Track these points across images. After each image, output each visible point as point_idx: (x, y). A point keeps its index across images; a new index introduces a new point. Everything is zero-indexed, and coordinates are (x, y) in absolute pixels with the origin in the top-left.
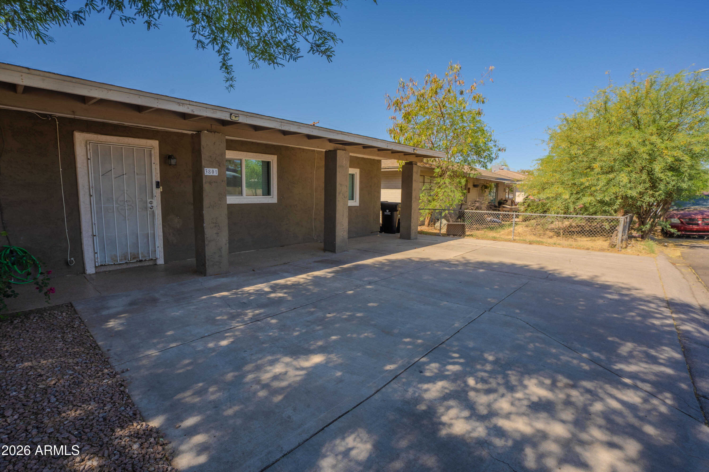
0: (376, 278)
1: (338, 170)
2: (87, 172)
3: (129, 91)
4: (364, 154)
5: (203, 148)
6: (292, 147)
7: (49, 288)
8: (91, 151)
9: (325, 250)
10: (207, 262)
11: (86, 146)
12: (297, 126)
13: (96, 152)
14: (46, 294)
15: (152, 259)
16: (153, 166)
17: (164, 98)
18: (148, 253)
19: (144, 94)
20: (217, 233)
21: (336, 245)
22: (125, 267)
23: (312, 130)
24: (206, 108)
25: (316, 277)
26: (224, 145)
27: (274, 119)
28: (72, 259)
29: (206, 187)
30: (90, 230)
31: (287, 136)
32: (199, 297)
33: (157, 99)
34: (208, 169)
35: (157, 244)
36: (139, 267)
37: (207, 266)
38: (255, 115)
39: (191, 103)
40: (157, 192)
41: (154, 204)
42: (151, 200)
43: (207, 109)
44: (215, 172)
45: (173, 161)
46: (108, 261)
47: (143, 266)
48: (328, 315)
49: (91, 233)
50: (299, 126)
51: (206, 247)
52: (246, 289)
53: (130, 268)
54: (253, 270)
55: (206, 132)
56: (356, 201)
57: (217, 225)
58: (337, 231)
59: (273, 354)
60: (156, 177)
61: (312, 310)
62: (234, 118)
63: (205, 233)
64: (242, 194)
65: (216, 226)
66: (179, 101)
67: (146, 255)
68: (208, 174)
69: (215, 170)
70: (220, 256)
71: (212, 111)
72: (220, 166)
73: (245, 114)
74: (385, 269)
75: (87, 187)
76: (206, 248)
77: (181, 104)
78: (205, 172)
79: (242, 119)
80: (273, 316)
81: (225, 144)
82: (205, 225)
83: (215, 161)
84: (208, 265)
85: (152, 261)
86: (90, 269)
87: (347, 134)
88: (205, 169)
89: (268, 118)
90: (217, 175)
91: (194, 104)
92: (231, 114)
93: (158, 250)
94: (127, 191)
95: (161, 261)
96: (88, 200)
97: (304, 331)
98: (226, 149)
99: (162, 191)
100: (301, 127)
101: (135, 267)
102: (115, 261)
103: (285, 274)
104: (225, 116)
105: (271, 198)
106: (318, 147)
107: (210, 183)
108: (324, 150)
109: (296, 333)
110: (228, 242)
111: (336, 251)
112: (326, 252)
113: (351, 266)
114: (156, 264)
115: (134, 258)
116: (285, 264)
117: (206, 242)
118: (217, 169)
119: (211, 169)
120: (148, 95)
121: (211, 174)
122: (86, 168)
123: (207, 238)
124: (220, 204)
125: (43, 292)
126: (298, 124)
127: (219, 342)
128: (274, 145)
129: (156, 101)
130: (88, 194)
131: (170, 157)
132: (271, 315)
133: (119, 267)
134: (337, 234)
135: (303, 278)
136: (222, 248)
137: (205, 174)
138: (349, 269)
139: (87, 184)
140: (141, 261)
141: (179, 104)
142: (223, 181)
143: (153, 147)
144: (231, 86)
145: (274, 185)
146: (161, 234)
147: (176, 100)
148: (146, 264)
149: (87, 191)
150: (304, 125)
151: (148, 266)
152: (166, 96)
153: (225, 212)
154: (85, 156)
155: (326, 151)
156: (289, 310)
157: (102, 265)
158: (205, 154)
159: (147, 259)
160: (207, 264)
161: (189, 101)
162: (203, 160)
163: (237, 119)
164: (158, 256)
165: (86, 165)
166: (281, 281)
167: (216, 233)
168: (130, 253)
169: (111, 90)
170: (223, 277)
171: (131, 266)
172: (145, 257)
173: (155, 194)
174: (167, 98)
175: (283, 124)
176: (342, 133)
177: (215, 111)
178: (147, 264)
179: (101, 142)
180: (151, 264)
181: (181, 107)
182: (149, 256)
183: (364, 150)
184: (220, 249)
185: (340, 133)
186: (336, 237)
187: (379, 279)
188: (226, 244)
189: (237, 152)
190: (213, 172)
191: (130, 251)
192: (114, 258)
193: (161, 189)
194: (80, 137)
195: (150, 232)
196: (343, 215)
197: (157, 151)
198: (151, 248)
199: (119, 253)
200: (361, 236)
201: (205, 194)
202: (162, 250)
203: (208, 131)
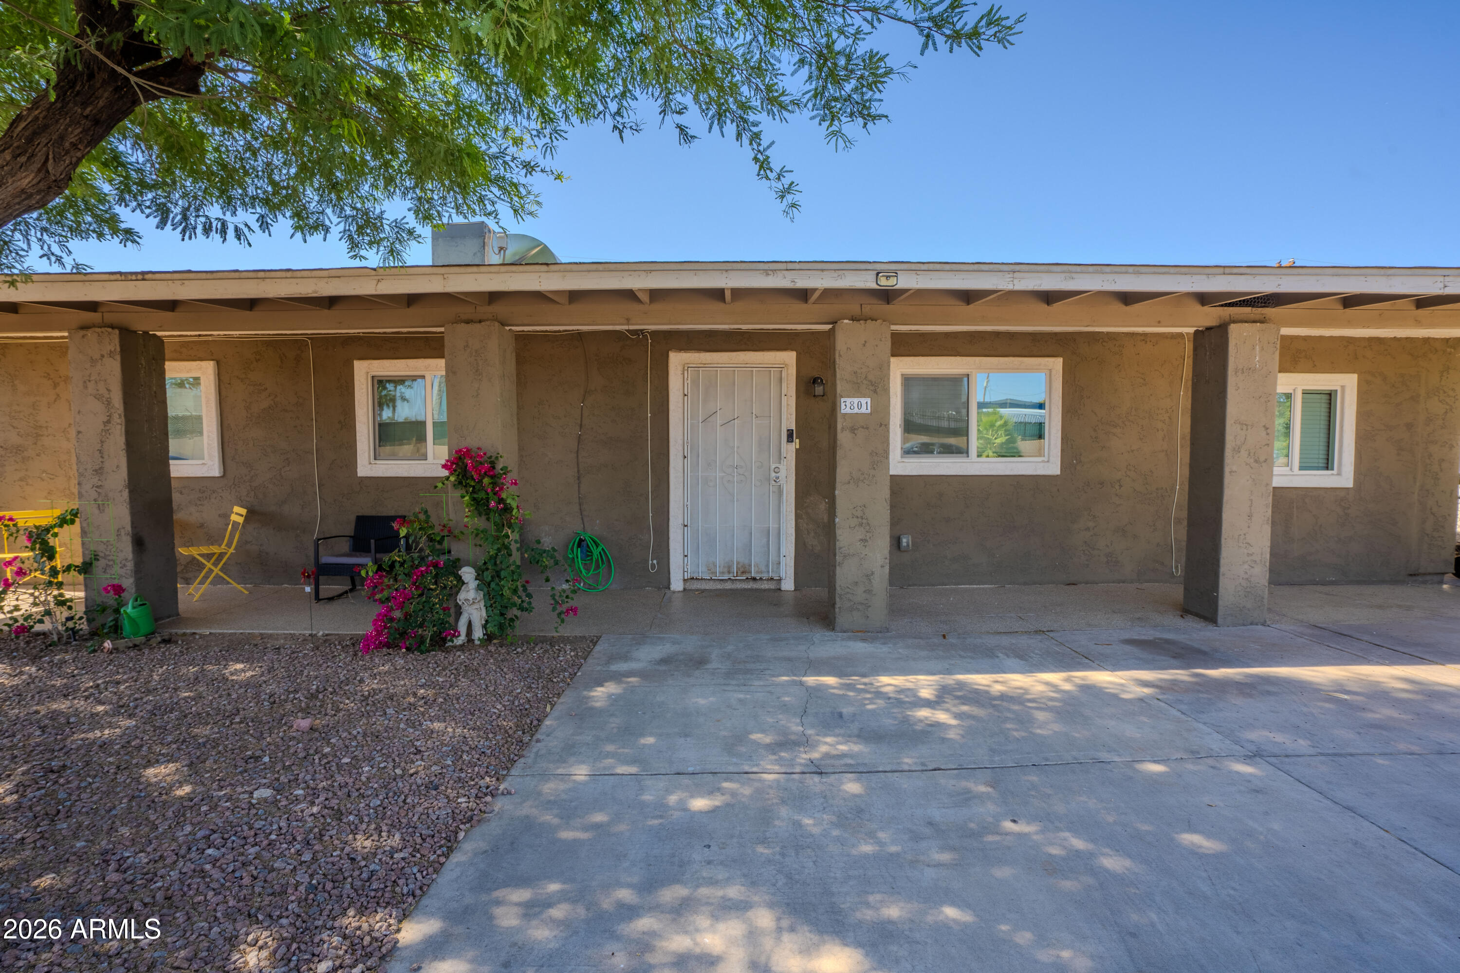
0: (1301, 742)
1: (1233, 381)
2: (681, 417)
3: (679, 267)
4: (1350, 324)
5: (840, 356)
6: (1108, 333)
7: (568, 605)
8: (689, 382)
9: (1186, 611)
10: (837, 599)
11: (683, 374)
12: (1063, 275)
13: (695, 382)
14: (560, 614)
15: (772, 579)
16: (784, 399)
17: (739, 266)
18: (767, 566)
19: (704, 266)
20: (863, 540)
21: (1220, 603)
22: (728, 586)
23: (1111, 277)
24: (822, 270)
25: (1088, 689)
26: (887, 345)
27: (991, 267)
28: (655, 562)
29: (843, 437)
30: (681, 517)
31: (1056, 305)
32: (773, 676)
33: (727, 271)
34: (849, 400)
35: (783, 551)
36: (751, 590)
37: (837, 610)
38: (938, 267)
39: (790, 266)
40: (790, 450)
41: (782, 474)
42: (777, 465)
43: (825, 273)
44: (864, 406)
45: (819, 390)
46: (703, 573)
47: (757, 590)
48: (1008, 825)
49: (681, 521)
50: (1071, 272)
51: (838, 568)
52: (885, 679)
53: (737, 590)
54: (944, 636)
55: (846, 321)
56: (1339, 474)
57: (864, 521)
58: (1222, 562)
59: (753, 883)
60: (789, 421)
61: (982, 789)
62: (883, 282)
63: (838, 537)
64: (967, 453)
65: (861, 525)
66: (766, 266)
67: (763, 569)
68: (848, 411)
69: (863, 401)
70: (868, 592)
71: (835, 274)
72: (875, 391)
73: (913, 267)
74: (1370, 715)
75: (681, 442)
76: (838, 570)
77: (770, 272)
78: (843, 407)
79: (905, 282)
80: (861, 771)
81: (889, 344)
82: (837, 520)
83: (865, 382)
84: (840, 608)
85: (774, 582)
86: (677, 584)
87: (1248, 271)
88: (843, 400)
89: (976, 267)
90: (869, 411)
91: (797, 266)
92: (878, 274)
93: (783, 561)
94: (738, 447)
95: (788, 585)
96: (681, 464)
97: (893, 849)
98: (893, 355)
99: (798, 447)
100: (1074, 275)
101: (745, 590)
102: (712, 573)
103: (1011, 662)
104: (867, 282)
105: (1043, 461)
106: (1159, 323)
107: (853, 430)
108: (1192, 330)
109: (867, 848)
110: (887, 561)
111: (1220, 620)
112: (1190, 617)
113: (1238, 678)
114: (780, 589)
115: (743, 572)
116: (1037, 632)
117: (838, 558)
118: (869, 400)
119: (856, 400)
120: (711, 266)
121: (856, 410)
122: (681, 410)
123: (840, 548)
124: (874, 476)
125: (557, 612)
126: (1066, 268)
127: (692, 797)
128: (1056, 334)
129: (725, 274)
130: (681, 454)
131: (815, 381)
132: (861, 770)
133: (719, 586)
134: (1222, 570)
135: (1047, 684)
136: (873, 573)
137: (843, 411)
138: (1223, 685)
139: (681, 437)
140: (754, 579)
141: (767, 272)
142: (881, 425)
143: (786, 365)
144: (793, 205)
145: (1053, 431)
146: (792, 531)
147: (762, 266)
148: (763, 587)
149: (681, 448)
150: (1083, 268)
151: (765, 590)
152: (742, 262)
153: (886, 492)
154: (681, 391)
155: (1196, 332)
156: (920, 768)
157: (692, 578)
158: (844, 368)
159: (765, 576)
160: (837, 606)
161: (786, 262)
162: (838, 382)
163: (892, 282)
164: (783, 575)
165: (681, 405)
166: (980, 680)
167: (861, 540)
168: (738, 563)
169: (651, 271)
170: (864, 640)
171: (739, 586)
172: (761, 572)
173: (784, 454)
174: (744, 266)
175: (1017, 275)
176: (1227, 270)
177: (841, 272)
178: (765, 586)
179: (704, 365)
180: (772, 587)
181: (770, 277)
182: (768, 572)
183: (1348, 311)
184: (869, 576)
185: (1221, 270)
186: (1221, 578)
187: (1312, 751)
188: (882, 567)
189: (959, 358)
190: (860, 406)
191: (737, 557)
192: (711, 569)
193: (796, 443)
194: (676, 359)
195: (773, 525)
196: (1250, 516)
197: (793, 371)
198: (772, 557)
199: (719, 560)
200: (1359, 583)
201: (840, 453)
202: (792, 563)
203: (853, 319)
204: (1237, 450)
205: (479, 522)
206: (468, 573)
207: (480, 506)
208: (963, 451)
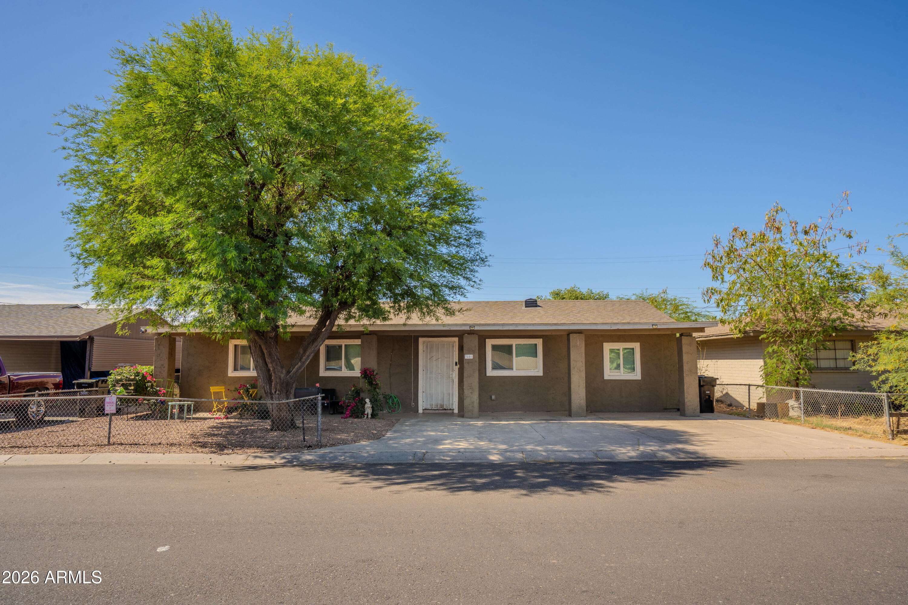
2: (422, 358)
5: (465, 344)
8: (425, 347)
10: (465, 409)
11: (423, 345)
13: (427, 347)
15: (451, 409)
16: (454, 352)
18: (449, 405)
21: (572, 411)
22: (437, 412)
26: (477, 341)
28: (414, 404)
29: (466, 365)
30: (422, 388)
35: (454, 400)
36: (444, 413)
40: (456, 368)
41: (454, 376)
42: (453, 373)
43: (457, 326)
44: (471, 357)
46: (429, 407)
47: (446, 412)
49: (422, 391)
54: (493, 419)
55: (466, 334)
56: (636, 375)
57: (472, 387)
58: (572, 399)
60: (456, 359)
63: (465, 392)
70: (473, 406)
71: (460, 327)
72: (474, 353)
75: (422, 366)
76: (465, 401)
79: (477, 328)
82: (464, 387)
83: (471, 350)
84: (465, 411)
86: (420, 411)
88: (466, 355)
92: (470, 327)
93: (454, 403)
94: (440, 367)
95: (456, 410)
96: (422, 373)
101: (442, 413)
102: (432, 408)
104: (467, 328)
105: (538, 372)
107: (468, 363)
111: (572, 416)
114: (454, 413)
116: (520, 418)
117: (465, 398)
118: (472, 355)
119: (469, 355)
121: (468, 358)
122: (422, 356)
123: (465, 395)
124: (475, 375)
130: (422, 370)
133: (434, 412)
134: (572, 401)
137: (465, 358)
139: (422, 364)
140: (445, 409)
142: (476, 362)
143: (455, 342)
145: (540, 362)
146: (457, 394)
149: (422, 368)
151: (449, 413)
153: (477, 380)
154: (422, 350)
155: (567, 334)
157: (426, 409)
158: (466, 347)
159: (449, 409)
162: (464, 350)
163: (473, 328)
164: (454, 408)
165: (422, 354)
167: (472, 393)
168: (440, 404)
170: (471, 419)
171: (440, 412)
172: (447, 407)
173: (454, 370)
175: (504, 326)
178: (449, 411)
179: (430, 342)
180: (451, 412)
184: (473, 403)
186: (572, 404)
188: (477, 400)
189: (509, 339)
191: (439, 402)
192: (431, 405)
193: (458, 366)
194: (421, 340)
195: (451, 392)
196: (579, 386)
197: (457, 344)
198: (451, 402)
199: (434, 403)
200: (647, 412)
201: (465, 369)
202: (457, 404)
203: (468, 334)
204: (574, 368)
205: (369, 388)
206: (367, 400)
207: (370, 383)
208: (512, 369)
